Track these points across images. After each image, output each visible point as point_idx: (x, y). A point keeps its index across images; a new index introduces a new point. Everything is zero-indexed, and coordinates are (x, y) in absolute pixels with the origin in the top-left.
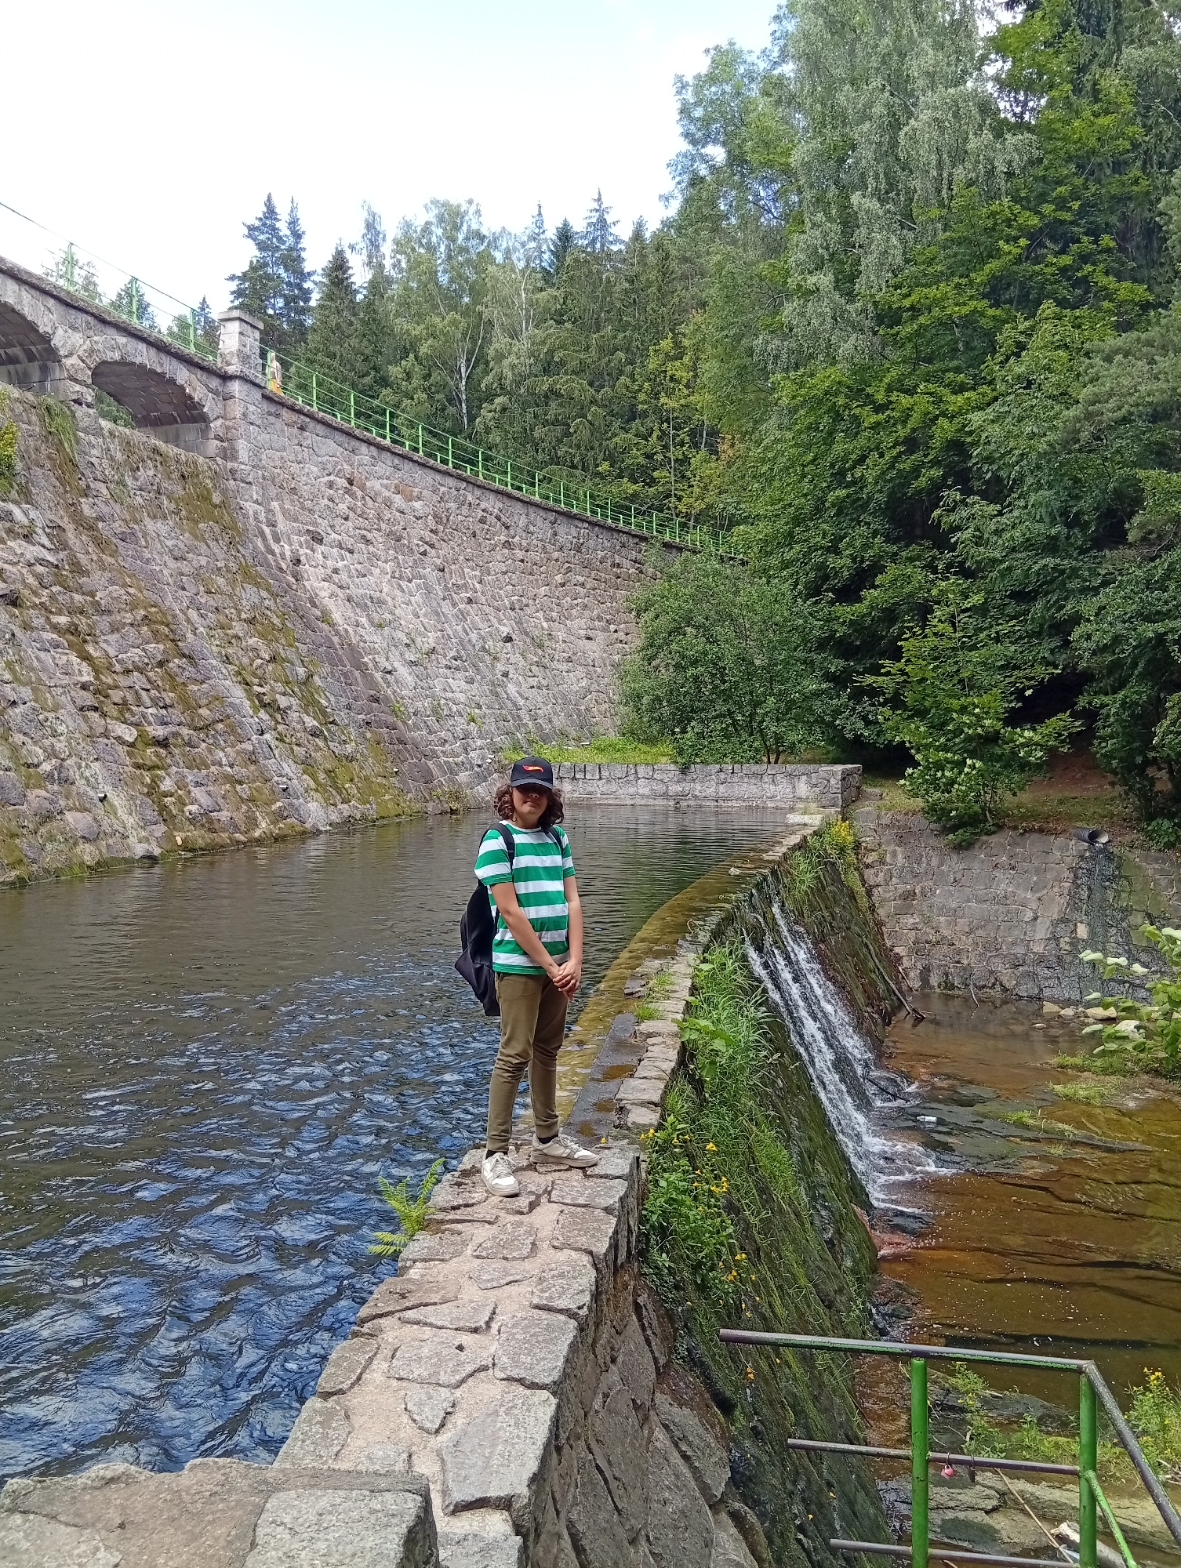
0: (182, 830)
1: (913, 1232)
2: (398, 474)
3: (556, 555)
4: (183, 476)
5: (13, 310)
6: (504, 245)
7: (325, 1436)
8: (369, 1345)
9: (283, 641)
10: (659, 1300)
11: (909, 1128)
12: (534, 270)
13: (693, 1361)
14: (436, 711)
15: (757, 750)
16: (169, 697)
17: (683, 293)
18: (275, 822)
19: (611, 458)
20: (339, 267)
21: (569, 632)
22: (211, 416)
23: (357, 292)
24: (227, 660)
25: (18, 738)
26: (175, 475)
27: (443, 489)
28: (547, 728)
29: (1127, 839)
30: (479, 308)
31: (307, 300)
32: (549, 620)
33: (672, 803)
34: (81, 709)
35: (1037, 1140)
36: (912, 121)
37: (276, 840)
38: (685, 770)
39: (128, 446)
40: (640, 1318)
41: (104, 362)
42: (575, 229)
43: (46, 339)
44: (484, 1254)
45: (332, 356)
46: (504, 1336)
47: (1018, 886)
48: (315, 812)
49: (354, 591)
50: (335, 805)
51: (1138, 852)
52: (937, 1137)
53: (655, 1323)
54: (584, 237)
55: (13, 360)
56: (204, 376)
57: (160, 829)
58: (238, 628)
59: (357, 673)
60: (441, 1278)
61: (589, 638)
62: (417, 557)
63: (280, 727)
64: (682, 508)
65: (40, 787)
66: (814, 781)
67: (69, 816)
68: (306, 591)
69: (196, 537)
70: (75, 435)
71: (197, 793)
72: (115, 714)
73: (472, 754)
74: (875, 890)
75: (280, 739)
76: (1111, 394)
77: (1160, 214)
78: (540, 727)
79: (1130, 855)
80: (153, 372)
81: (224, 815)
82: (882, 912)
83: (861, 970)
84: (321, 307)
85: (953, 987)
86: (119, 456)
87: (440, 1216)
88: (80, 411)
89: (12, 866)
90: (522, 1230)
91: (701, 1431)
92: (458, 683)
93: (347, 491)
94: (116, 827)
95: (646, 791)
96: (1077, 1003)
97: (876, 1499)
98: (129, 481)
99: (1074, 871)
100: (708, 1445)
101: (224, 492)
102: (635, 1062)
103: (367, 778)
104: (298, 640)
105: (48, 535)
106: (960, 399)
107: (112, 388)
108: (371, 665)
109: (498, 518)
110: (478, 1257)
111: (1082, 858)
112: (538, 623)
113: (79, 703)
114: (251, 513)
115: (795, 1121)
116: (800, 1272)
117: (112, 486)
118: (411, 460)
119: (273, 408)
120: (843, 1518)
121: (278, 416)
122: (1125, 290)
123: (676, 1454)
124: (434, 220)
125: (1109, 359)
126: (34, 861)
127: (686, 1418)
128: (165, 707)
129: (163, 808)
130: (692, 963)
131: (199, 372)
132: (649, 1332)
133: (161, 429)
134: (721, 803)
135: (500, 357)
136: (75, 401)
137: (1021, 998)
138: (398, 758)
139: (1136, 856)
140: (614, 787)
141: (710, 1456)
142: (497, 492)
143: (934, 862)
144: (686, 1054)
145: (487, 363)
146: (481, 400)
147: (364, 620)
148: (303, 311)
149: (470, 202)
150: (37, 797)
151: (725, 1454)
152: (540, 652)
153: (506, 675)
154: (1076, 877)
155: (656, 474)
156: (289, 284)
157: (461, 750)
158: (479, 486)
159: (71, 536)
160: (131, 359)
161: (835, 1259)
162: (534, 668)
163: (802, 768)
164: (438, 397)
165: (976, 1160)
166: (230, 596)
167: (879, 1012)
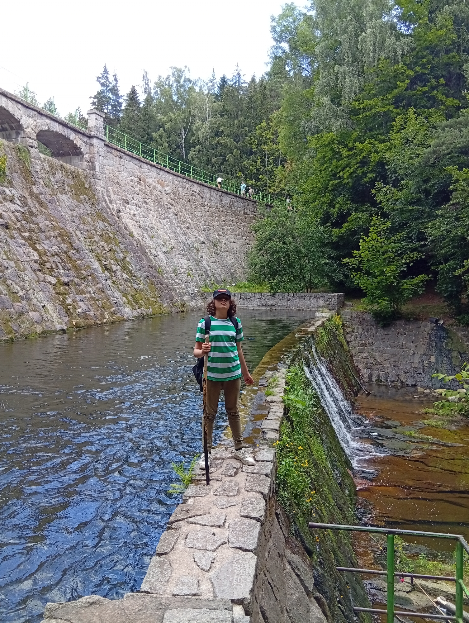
0: (75, 319)
1: (370, 479)
2: (159, 176)
3: (221, 209)
4: (73, 177)
5: (5, 109)
6: (199, 85)
7: (162, 573)
8: (175, 533)
9: (114, 243)
10: (284, 511)
11: (367, 438)
12: (211, 94)
13: (297, 535)
14: (175, 272)
15: (302, 287)
16: (69, 266)
17: (271, 103)
18: (112, 316)
19: (242, 170)
20: (133, 93)
21: (227, 240)
22: (84, 153)
23: (140, 103)
24: (92, 251)
25: (9, 282)
26: (70, 176)
27: (177, 182)
28: (219, 278)
29: (451, 322)
30: (189, 110)
31: (121, 106)
32: (219, 235)
33: (269, 308)
34: (35, 270)
35: (418, 442)
36: (364, 34)
37: (112, 323)
38: (274, 294)
39: (51, 165)
40: (278, 519)
41: (41, 131)
42: (227, 78)
43: (18, 121)
44: (218, 494)
45: (131, 129)
46: (231, 529)
47: (407, 341)
48: (128, 312)
49: (142, 224)
50: (135, 309)
51: (455, 327)
52: (378, 441)
53: (283, 520)
54: (232, 81)
55: (4, 129)
56: (81, 137)
57: (67, 319)
58: (96, 238)
59: (143, 256)
60: (201, 504)
61: (235, 243)
62: (166, 209)
63: (114, 278)
64: (271, 191)
65: (18, 302)
66: (326, 299)
67: (30, 313)
68: (123, 223)
69: (79, 201)
70: (30, 160)
71: (81, 304)
72: (48, 272)
73: (189, 289)
74: (350, 343)
75: (114, 282)
76: (444, 143)
77: (464, 71)
78: (216, 278)
79: (452, 329)
80: (61, 134)
81: (92, 313)
82: (353, 352)
83: (346, 375)
84: (126, 109)
85: (381, 381)
86: (48, 169)
87: (198, 478)
88: (32, 150)
89: (8, 333)
90: (233, 484)
91: (303, 564)
92: (183, 261)
93: (139, 183)
94: (49, 318)
95: (259, 304)
96: (431, 388)
97: (363, 588)
98: (52, 179)
99: (430, 335)
100: (306, 570)
101: (90, 184)
102: (267, 413)
103: (148, 299)
104: (120, 243)
105: (20, 200)
106: (382, 146)
107: (44, 141)
108: (149, 253)
109: (199, 194)
110: (216, 495)
111: (433, 329)
112: (215, 236)
113: (33, 268)
114: (100, 192)
115: (325, 436)
116: (330, 496)
117: (45, 181)
118: (164, 170)
119: (109, 149)
120: (353, 597)
121: (111, 153)
122: (450, 102)
123: (294, 574)
124: (171, 75)
125: (443, 130)
126: (17, 332)
127: (296, 558)
128: (68, 270)
129: (67, 311)
130: (285, 373)
131: (79, 135)
132: (281, 524)
133: (64, 158)
134: (288, 308)
135: (198, 129)
136: (30, 146)
137: (408, 385)
138: (160, 291)
139: (454, 329)
140: (246, 302)
141: (307, 574)
142: (198, 184)
143: (374, 332)
144: (286, 410)
145: (193, 132)
146: (190, 147)
147: (146, 235)
148: (119, 111)
149: (186, 67)
150: (18, 305)
151: (312, 574)
152: (216, 248)
153: (202, 257)
154: (430, 337)
155: (260, 177)
156: (113, 100)
157: (185, 287)
158: (191, 181)
159: (29, 200)
160: (52, 129)
161: (342, 491)
162: (213, 254)
163: (320, 294)
164: (172, 145)
165: (394, 450)
166: (93, 225)
167: (353, 391)
